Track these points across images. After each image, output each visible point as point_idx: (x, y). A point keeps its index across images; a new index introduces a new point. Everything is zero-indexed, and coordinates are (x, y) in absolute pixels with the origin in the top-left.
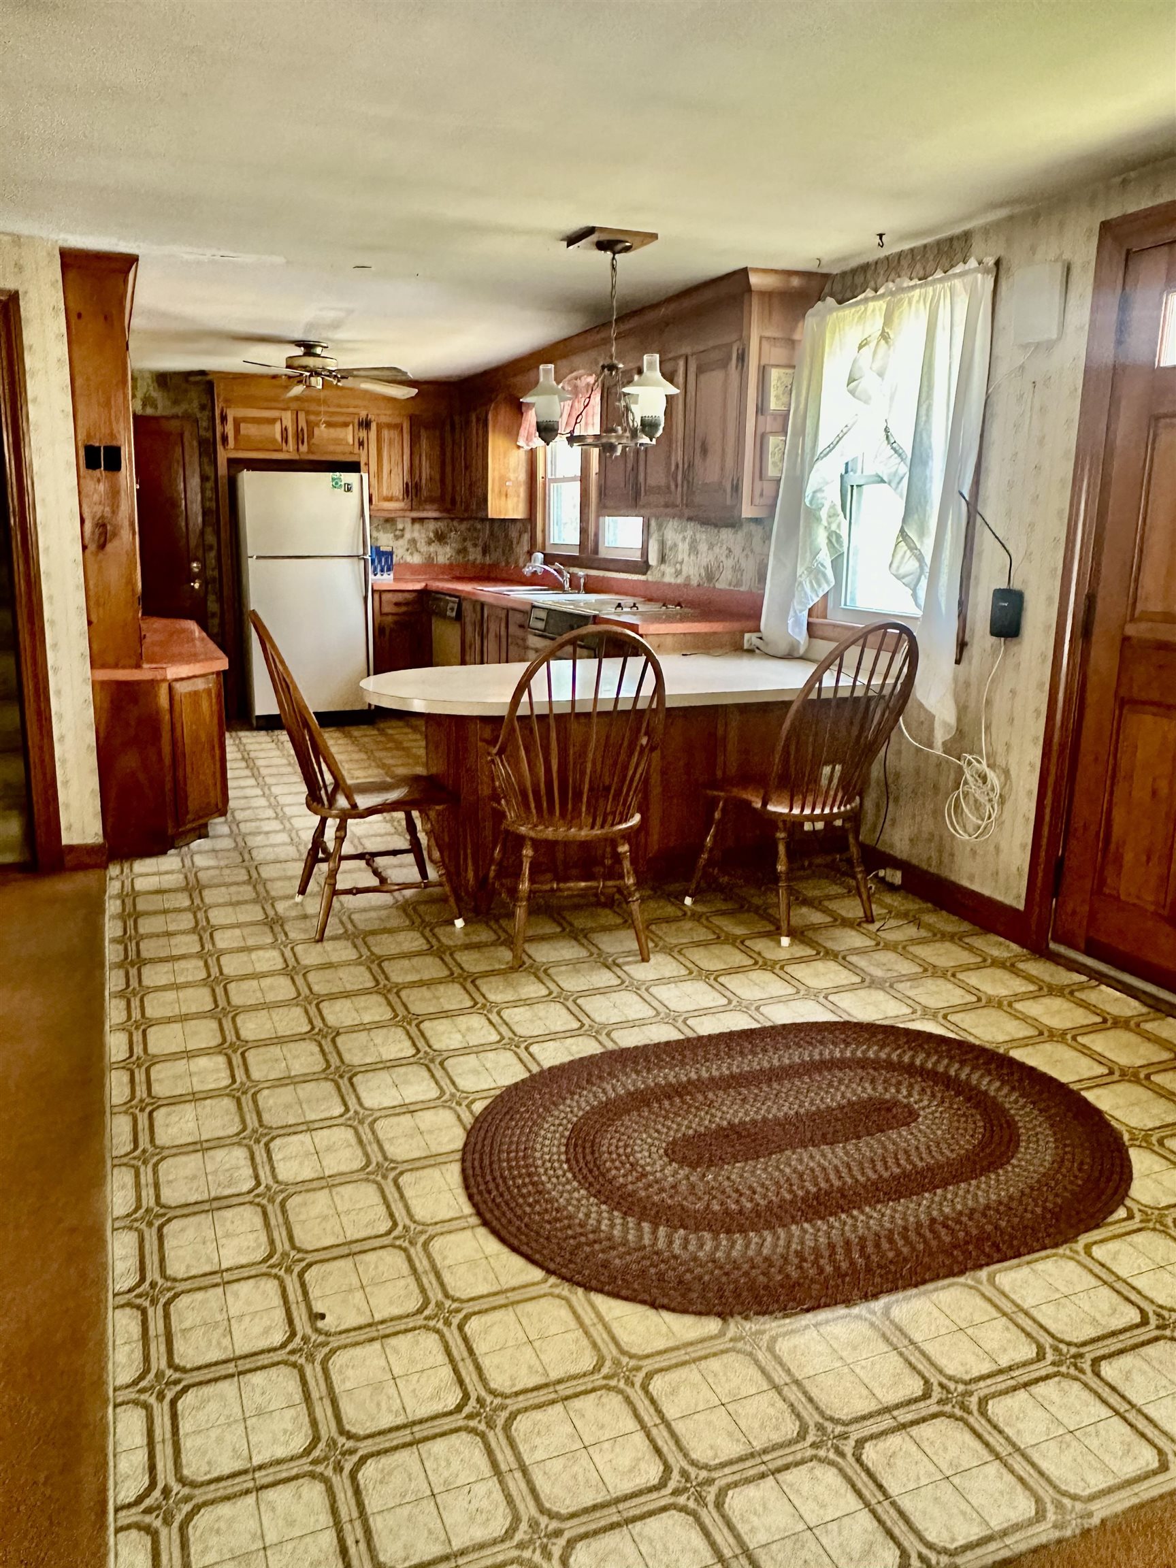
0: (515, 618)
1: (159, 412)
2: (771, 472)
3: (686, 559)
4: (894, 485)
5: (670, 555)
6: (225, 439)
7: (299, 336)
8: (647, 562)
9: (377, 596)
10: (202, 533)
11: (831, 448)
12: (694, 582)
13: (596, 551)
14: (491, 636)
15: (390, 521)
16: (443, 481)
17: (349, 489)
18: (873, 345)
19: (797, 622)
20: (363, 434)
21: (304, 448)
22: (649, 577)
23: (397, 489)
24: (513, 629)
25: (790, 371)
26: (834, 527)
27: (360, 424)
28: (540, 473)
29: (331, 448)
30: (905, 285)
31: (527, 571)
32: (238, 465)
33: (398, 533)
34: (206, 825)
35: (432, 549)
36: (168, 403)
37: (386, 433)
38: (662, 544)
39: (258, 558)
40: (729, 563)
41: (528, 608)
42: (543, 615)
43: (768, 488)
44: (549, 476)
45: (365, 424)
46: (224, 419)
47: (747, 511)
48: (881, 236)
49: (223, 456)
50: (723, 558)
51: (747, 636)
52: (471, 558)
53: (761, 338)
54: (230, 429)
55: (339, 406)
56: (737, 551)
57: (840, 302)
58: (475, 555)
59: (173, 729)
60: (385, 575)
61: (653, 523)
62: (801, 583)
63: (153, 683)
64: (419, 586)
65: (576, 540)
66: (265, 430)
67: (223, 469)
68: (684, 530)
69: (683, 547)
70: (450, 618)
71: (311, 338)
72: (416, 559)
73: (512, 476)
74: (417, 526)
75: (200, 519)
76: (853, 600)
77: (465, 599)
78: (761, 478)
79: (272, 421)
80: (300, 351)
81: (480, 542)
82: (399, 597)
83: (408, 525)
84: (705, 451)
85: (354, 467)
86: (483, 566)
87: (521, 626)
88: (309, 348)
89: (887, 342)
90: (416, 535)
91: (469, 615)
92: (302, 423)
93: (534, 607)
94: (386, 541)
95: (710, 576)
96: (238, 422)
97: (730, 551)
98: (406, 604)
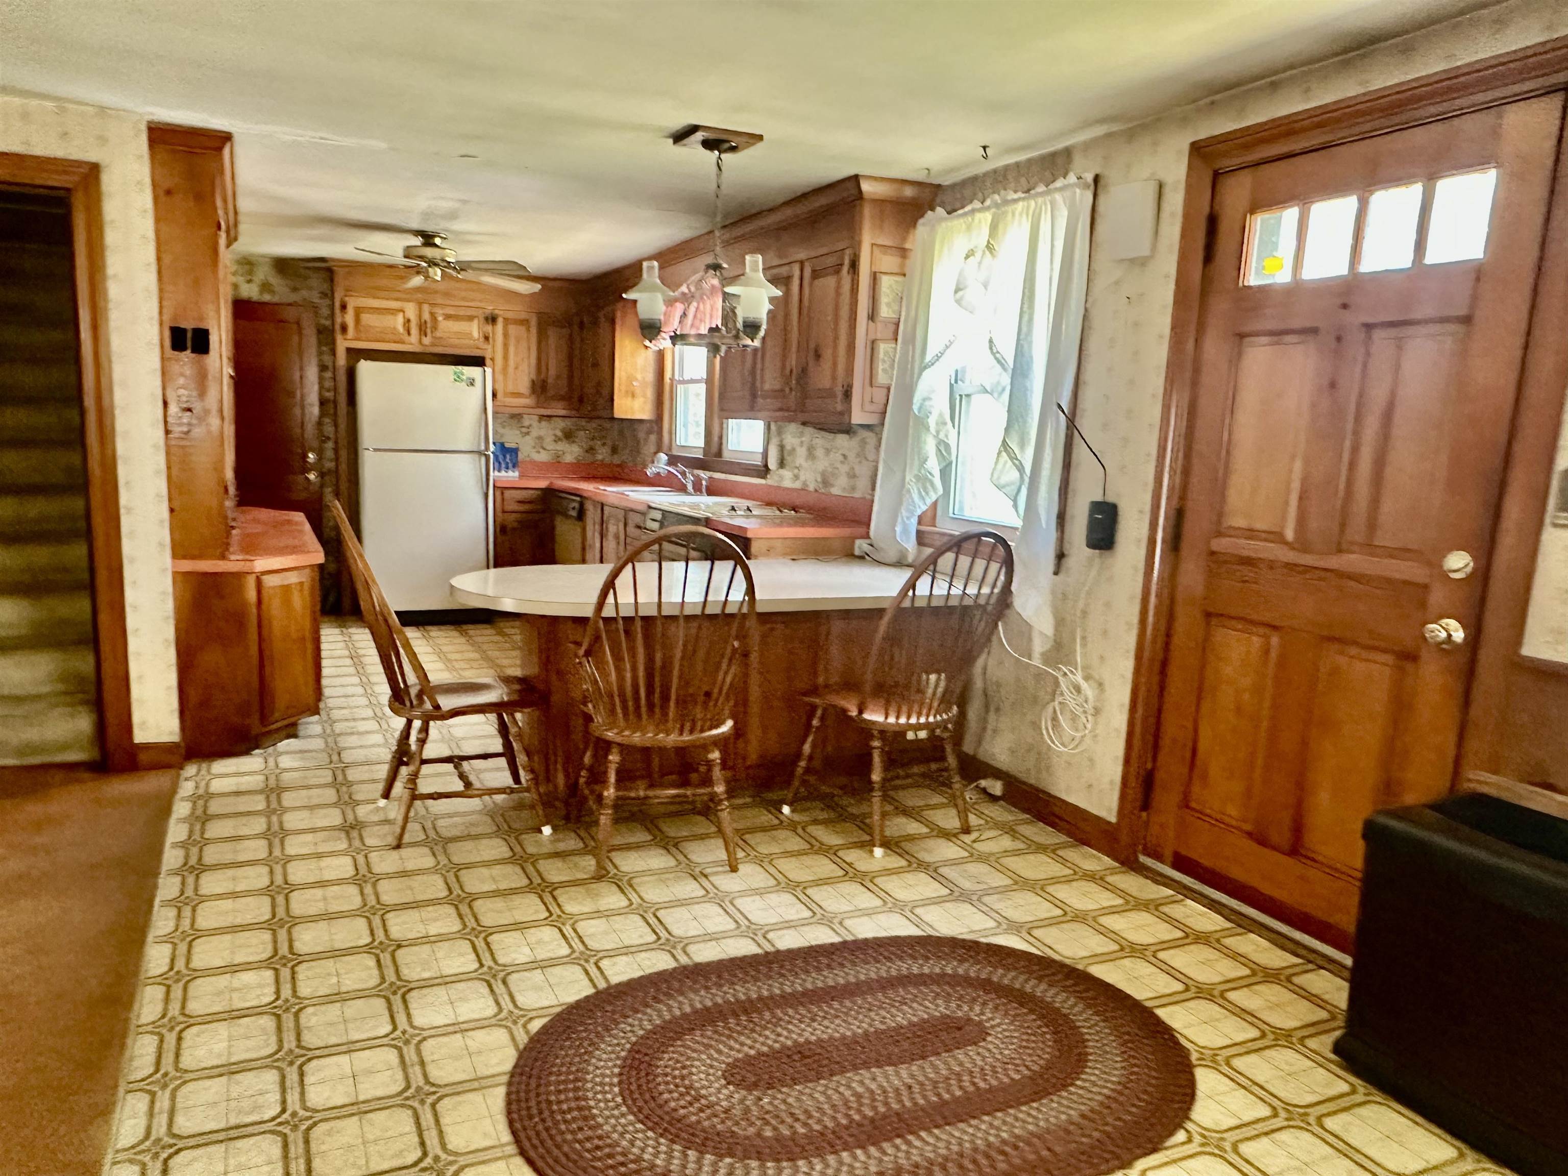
0: (634, 519)
1: (276, 299)
2: (881, 378)
3: (803, 463)
4: (996, 395)
5: (788, 459)
6: (344, 329)
7: (415, 226)
8: (766, 466)
9: (498, 493)
10: (320, 424)
11: (938, 357)
12: (811, 488)
13: (719, 454)
14: (610, 537)
15: (516, 417)
16: (571, 377)
17: (472, 383)
18: (978, 255)
19: (905, 531)
20: (489, 328)
21: (427, 341)
22: (770, 481)
23: (523, 385)
24: (631, 530)
25: (900, 279)
26: (942, 436)
27: (487, 319)
28: (668, 375)
29: (457, 342)
30: (1009, 198)
31: (650, 471)
32: (356, 355)
33: (524, 430)
34: (294, 725)
35: (559, 447)
36: (286, 290)
37: (512, 329)
38: (782, 448)
39: (376, 450)
40: (844, 469)
41: (642, 508)
42: (658, 516)
43: (880, 395)
44: (677, 377)
45: (492, 319)
46: (344, 307)
47: (858, 417)
48: (984, 148)
49: (342, 345)
50: (839, 465)
51: (858, 542)
52: (600, 457)
53: (873, 245)
54: (349, 318)
55: (463, 299)
56: (851, 456)
57: (949, 213)
58: (603, 454)
59: (260, 626)
60: (510, 473)
61: (773, 427)
62: (909, 491)
63: (239, 576)
64: (543, 484)
65: (700, 442)
66: (387, 321)
67: (342, 359)
68: (802, 434)
69: (802, 452)
70: (571, 516)
71: (429, 228)
72: (543, 457)
73: (640, 376)
74: (544, 423)
75: (316, 410)
76: (961, 509)
77: (585, 498)
78: (871, 385)
79: (393, 312)
80: (418, 241)
81: (609, 442)
82: (523, 495)
83: (535, 424)
84: (818, 356)
85: (479, 362)
86: (610, 465)
87: (639, 527)
88: (428, 239)
89: (991, 253)
90: (542, 433)
91: (592, 515)
92: (426, 316)
93: (650, 507)
94: (512, 438)
95: (826, 483)
96: (358, 312)
97: (845, 456)
98: (529, 502)
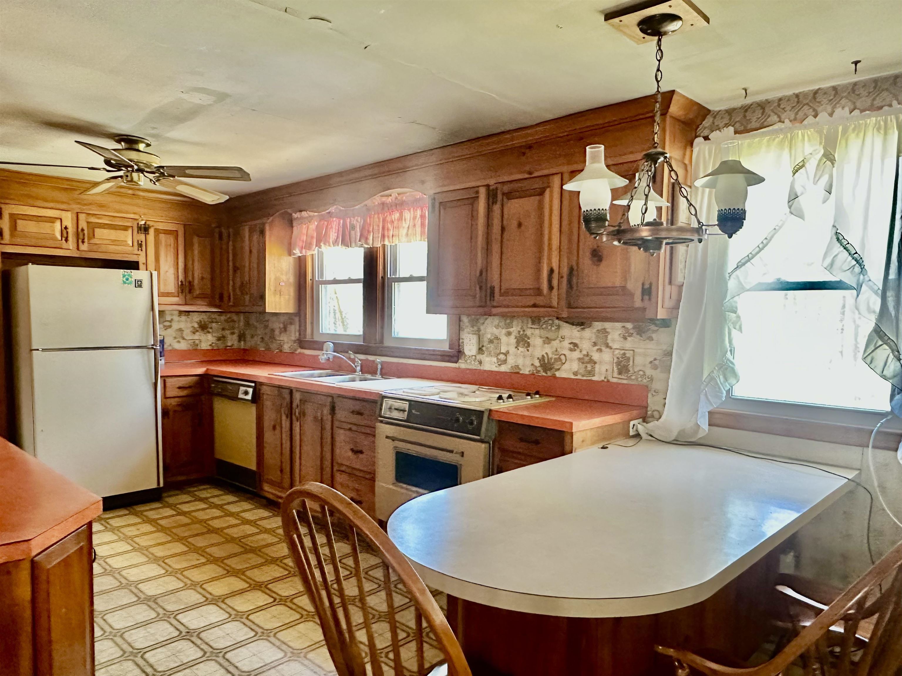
0: (345, 405)
2: (679, 278)
3: (512, 350)
5: (490, 347)
8: (459, 352)
12: (525, 371)
13: (382, 340)
16: (212, 279)
17: (139, 284)
20: (142, 237)
21: (84, 247)
22: (462, 365)
23: (171, 286)
24: (343, 415)
27: (139, 228)
28: (311, 276)
29: (112, 248)
30: (846, 115)
32: (13, 259)
35: (196, 336)
37: (162, 237)
38: (480, 337)
39: (43, 350)
40: (574, 356)
41: (374, 397)
44: (317, 278)
45: (144, 229)
47: (661, 314)
48: (855, 63)
51: (632, 423)
52: (229, 344)
54: (5, 224)
56: (586, 346)
58: (232, 341)
61: (462, 320)
64: (201, 371)
65: (360, 332)
66: (44, 228)
68: (509, 326)
69: (508, 341)
70: (242, 400)
71: (137, 133)
72: (183, 346)
73: (284, 278)
74: (183, 318)
77: (262, 384)
78: (670, 283)
79: (51, 220)
81: (236, 331)
82: (183, 382)
83: (176, 318)
85: (134, 266)
87: (356, 413)
88: (132, 143)
90: (182, 325)
91: (272, 399)
92: (83, 224)
93: (384, 396)
96: (14, 219)
97: (575, 345)
98: (190, 387)
